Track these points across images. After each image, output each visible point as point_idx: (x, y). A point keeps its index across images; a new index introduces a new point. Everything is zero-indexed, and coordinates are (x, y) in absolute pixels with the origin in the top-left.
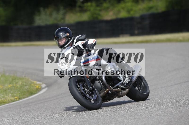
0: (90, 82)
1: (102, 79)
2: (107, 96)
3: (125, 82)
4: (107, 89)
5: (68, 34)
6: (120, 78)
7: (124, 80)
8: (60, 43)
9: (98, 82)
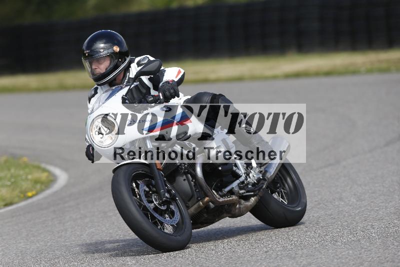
0: (165, 181)
1: (193, 172)
2: (205, 215)
3: (249, 180)
4: (207, 199)
5: (116, 49)
6: (237, 171)
7: (248, 174)
8: (96, 67)
9: (184, 180)
